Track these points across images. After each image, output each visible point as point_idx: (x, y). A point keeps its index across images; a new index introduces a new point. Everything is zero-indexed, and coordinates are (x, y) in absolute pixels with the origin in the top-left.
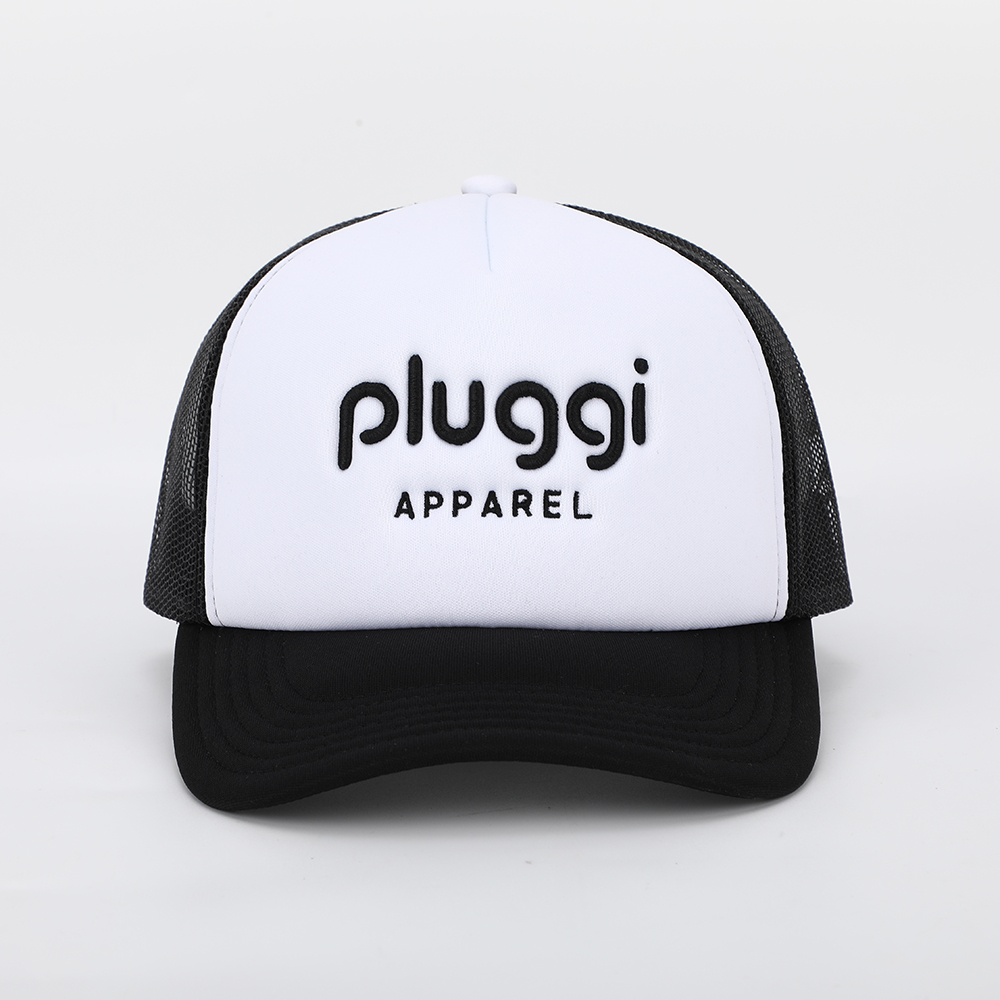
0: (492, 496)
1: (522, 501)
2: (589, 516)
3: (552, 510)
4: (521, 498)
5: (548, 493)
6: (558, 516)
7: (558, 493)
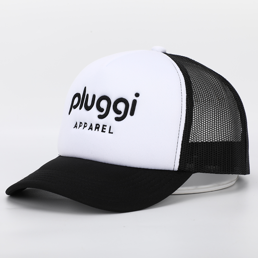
0: (91, 125)
1: (97, 127)
2: (112, 133)
3: (104, 130)
4: (98, 126)
5: (104, 126)
6: (105, 132)
7: (106, 126)
